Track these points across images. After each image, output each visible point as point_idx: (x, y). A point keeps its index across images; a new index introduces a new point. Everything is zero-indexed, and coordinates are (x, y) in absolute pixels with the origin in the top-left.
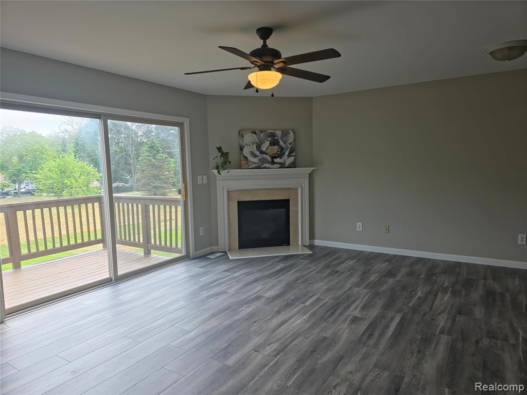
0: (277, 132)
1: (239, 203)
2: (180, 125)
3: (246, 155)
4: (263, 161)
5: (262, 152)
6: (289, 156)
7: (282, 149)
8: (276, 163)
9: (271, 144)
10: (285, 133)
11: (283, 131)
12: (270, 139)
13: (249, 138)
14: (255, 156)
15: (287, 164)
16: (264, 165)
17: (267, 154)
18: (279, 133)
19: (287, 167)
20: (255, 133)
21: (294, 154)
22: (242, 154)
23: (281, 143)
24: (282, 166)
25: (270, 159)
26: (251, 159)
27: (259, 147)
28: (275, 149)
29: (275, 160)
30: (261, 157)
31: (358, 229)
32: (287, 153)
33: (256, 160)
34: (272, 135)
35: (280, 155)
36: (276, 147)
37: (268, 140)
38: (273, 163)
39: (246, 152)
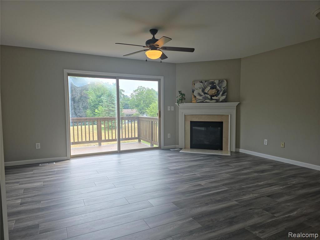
0: (215, 81)
1: (191, 122)
2: (159, 80)
3: (195, 95)
4: (206, 98)
5: (205, 93)
6: (223, 95)
7: (218, 91)
8: (214, 100)
9: (211, 88)
10: (221, 82)
11: (219, 81)
12: (211, 85)
13: (198, 85)
14: (201, 95)
15: (221, 100)
16: (206, 101)
17: (208, 94)
18: (217, 82)
19: (220, 102)
20: (202, 82)
21: (226, 94)
22: (193, 94)
23: (218, 87)
24: (217, 101)
25: (209, 97)
26: (198, 97)
27: (203, 91)
28: (214, 91)
29: (213, 98)
30: (204, 96)
31: (265, 144)
32: (221, 93)
33: (201, 98)
34: (213, 83)
35: (217, 95)
36: (214, 90)
37: (209, 86)
38: (212, 99)
39: (196, 93)
